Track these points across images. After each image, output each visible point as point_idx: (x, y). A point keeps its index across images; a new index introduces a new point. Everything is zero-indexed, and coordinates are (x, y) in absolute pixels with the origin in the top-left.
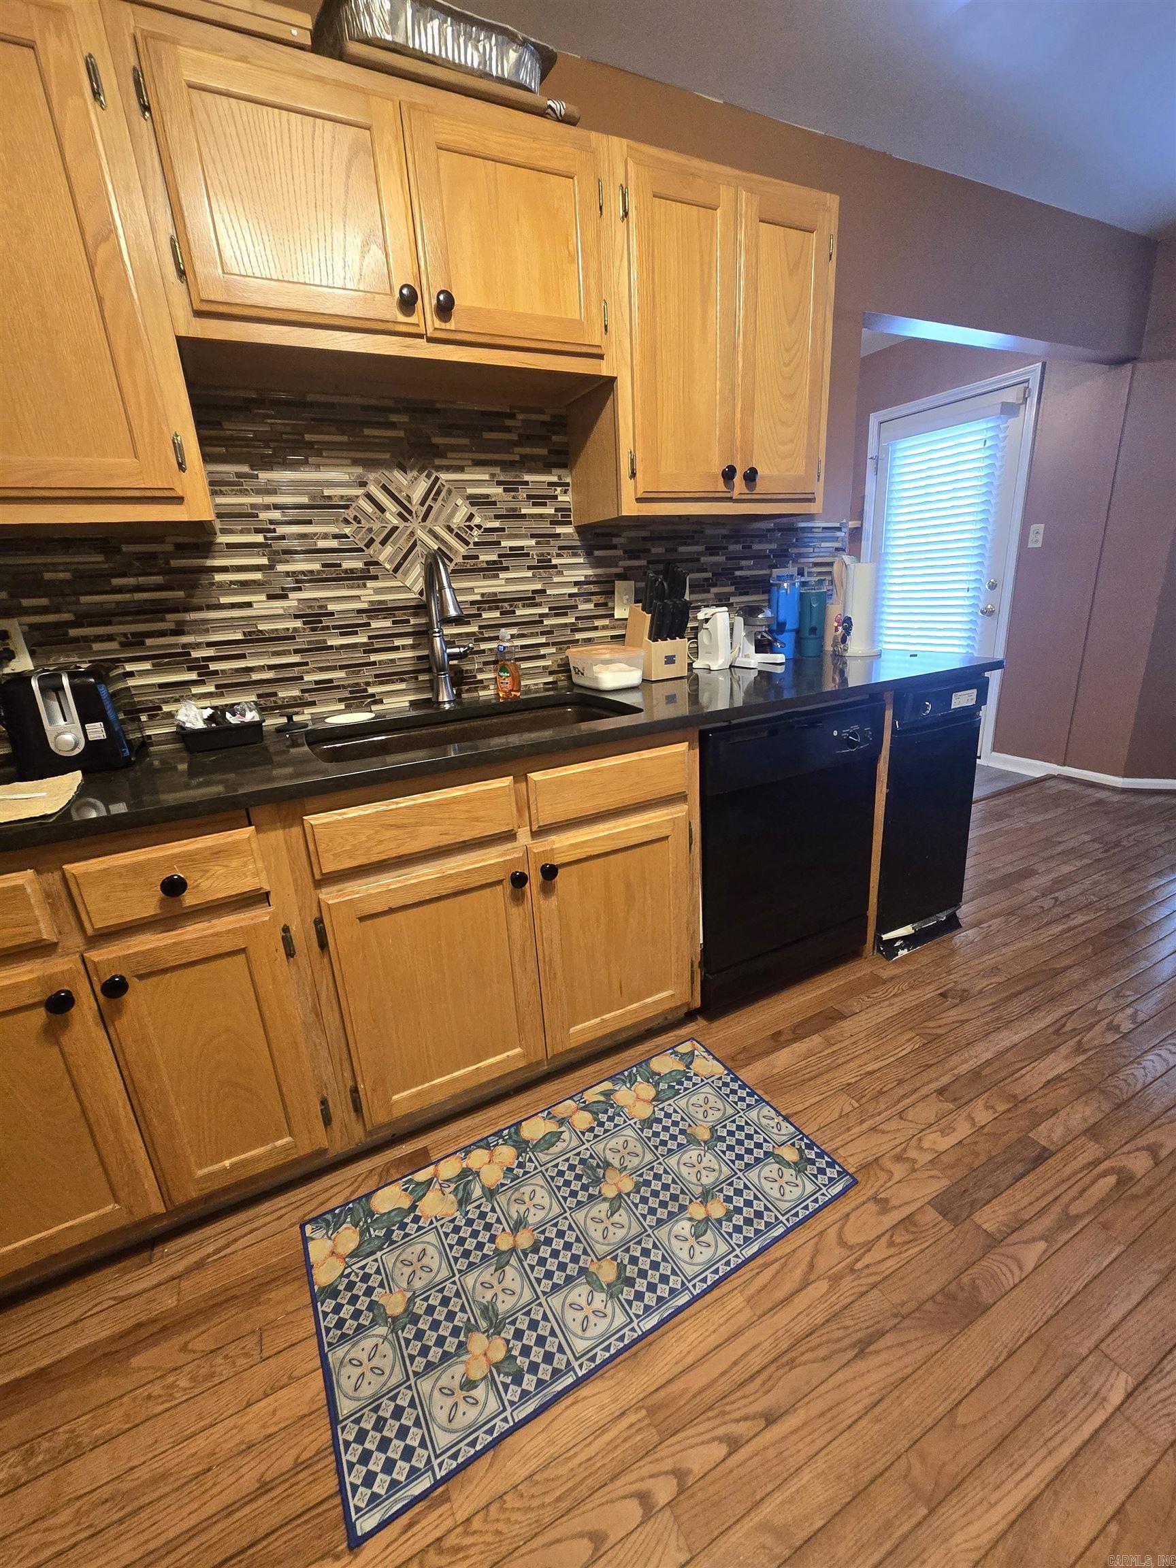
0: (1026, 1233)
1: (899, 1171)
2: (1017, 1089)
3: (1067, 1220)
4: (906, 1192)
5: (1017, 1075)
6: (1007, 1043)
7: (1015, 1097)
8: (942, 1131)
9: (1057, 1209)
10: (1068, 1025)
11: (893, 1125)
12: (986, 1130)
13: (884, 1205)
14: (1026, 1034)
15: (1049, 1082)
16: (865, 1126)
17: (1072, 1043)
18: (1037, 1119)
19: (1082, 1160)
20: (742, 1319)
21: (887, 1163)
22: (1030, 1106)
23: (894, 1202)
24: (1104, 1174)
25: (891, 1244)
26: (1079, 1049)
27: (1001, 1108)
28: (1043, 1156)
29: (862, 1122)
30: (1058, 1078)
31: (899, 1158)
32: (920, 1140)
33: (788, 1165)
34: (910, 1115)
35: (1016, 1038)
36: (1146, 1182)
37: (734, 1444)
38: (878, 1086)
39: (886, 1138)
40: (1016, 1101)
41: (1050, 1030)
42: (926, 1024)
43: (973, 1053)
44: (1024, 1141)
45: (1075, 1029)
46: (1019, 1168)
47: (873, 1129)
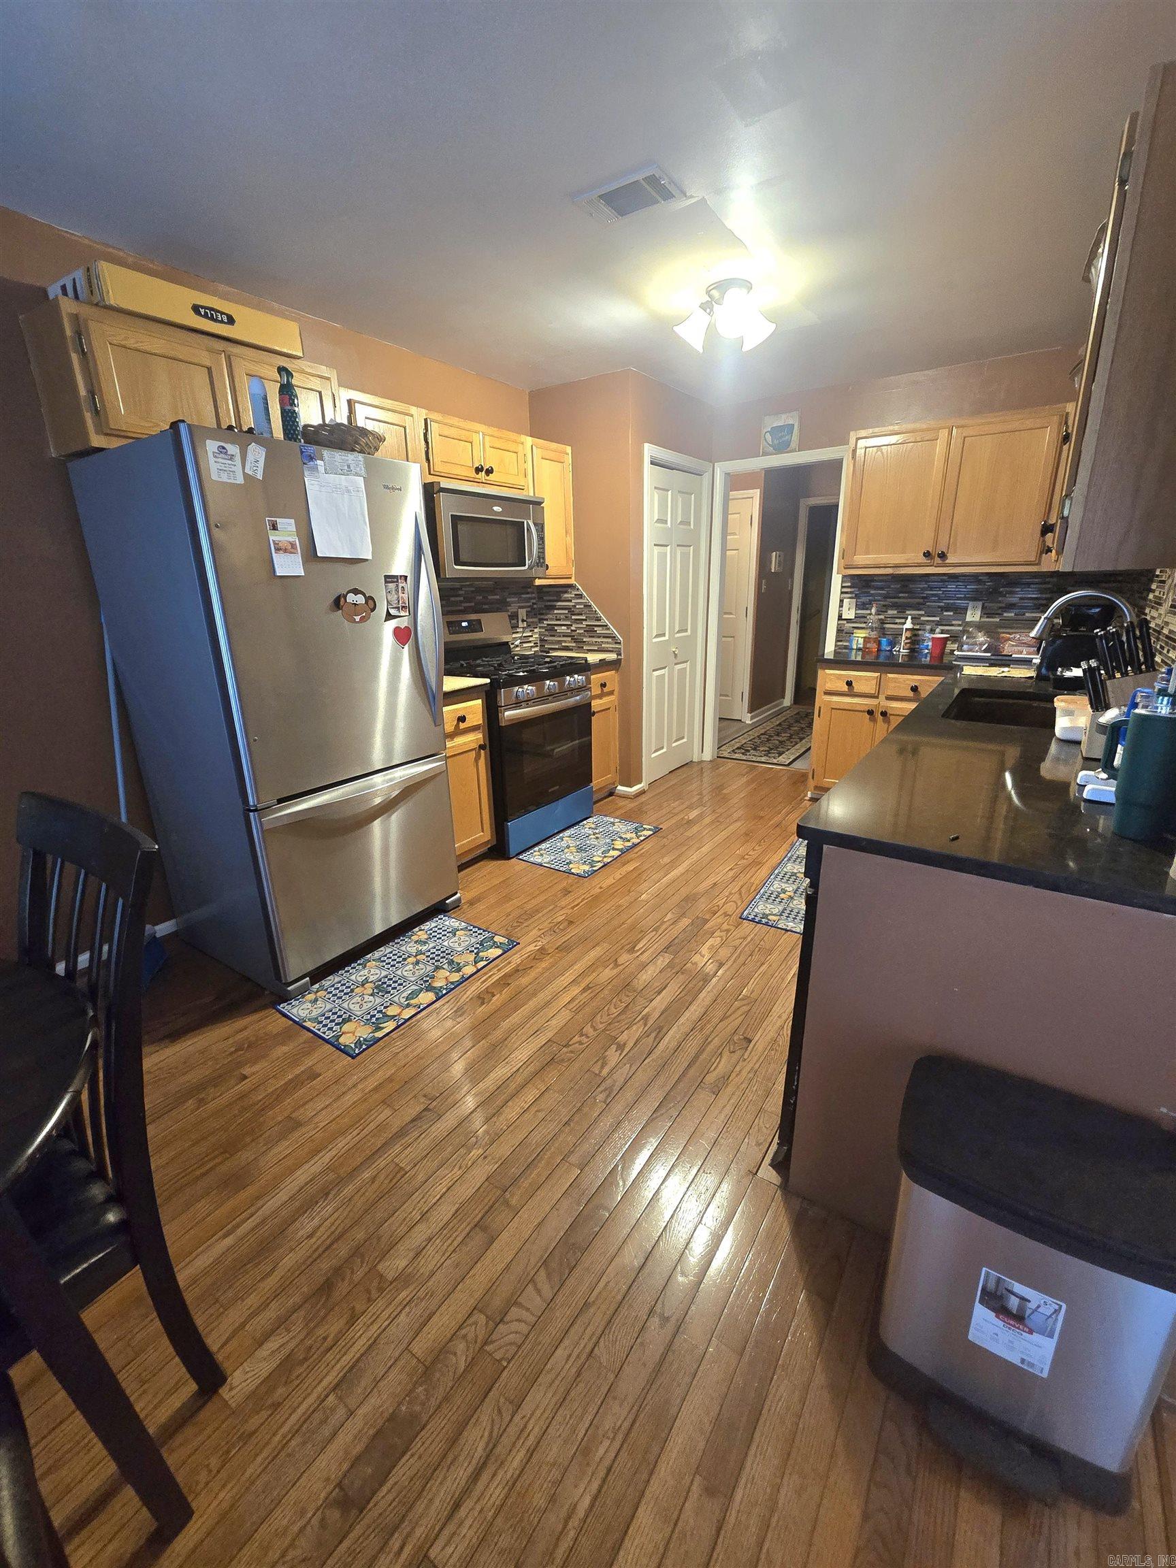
0: (671, 922)
1: (725, 926)
2: (681, 977)
3: (656, 930)
4: (720, 920)
5: (683, 987)
6: (693, 1008)
7: (683, 973)
8: (713, 947)
9: (660, 932)
10: (652, 1040)
11: (738, 942)
12: (694, 952)
13: (726, 914)
14: (682, 1020)
15: (665, 988)
16: (749, 939)
17: (650, 1022)
18: (670, 965)
19: (646, 955)
20: (753, 879)
21: (733, 928)
22: (673, 971)
23: (723, 916)
24: (639, 950)
25: (718, 906)
26: (646, 1019)
27: (689, 965)
28: (666, 949)
29: (752, 939)
30: (659, 993)
31: (728, 931)
32: (722, 940)
33: (770, 914)
34: (731, 950)
35: (687, 1014)
36: (623, 950)
37: (736, 864)
38: (755, 958)
39: (738, 936)
40: (681, 971)
41: (665, 1030)
42: (749, 1007)
43: (711, 994)
44: (676, 953)
45: (648, 1036)
46: (676, 941)
47: (745, 938)
